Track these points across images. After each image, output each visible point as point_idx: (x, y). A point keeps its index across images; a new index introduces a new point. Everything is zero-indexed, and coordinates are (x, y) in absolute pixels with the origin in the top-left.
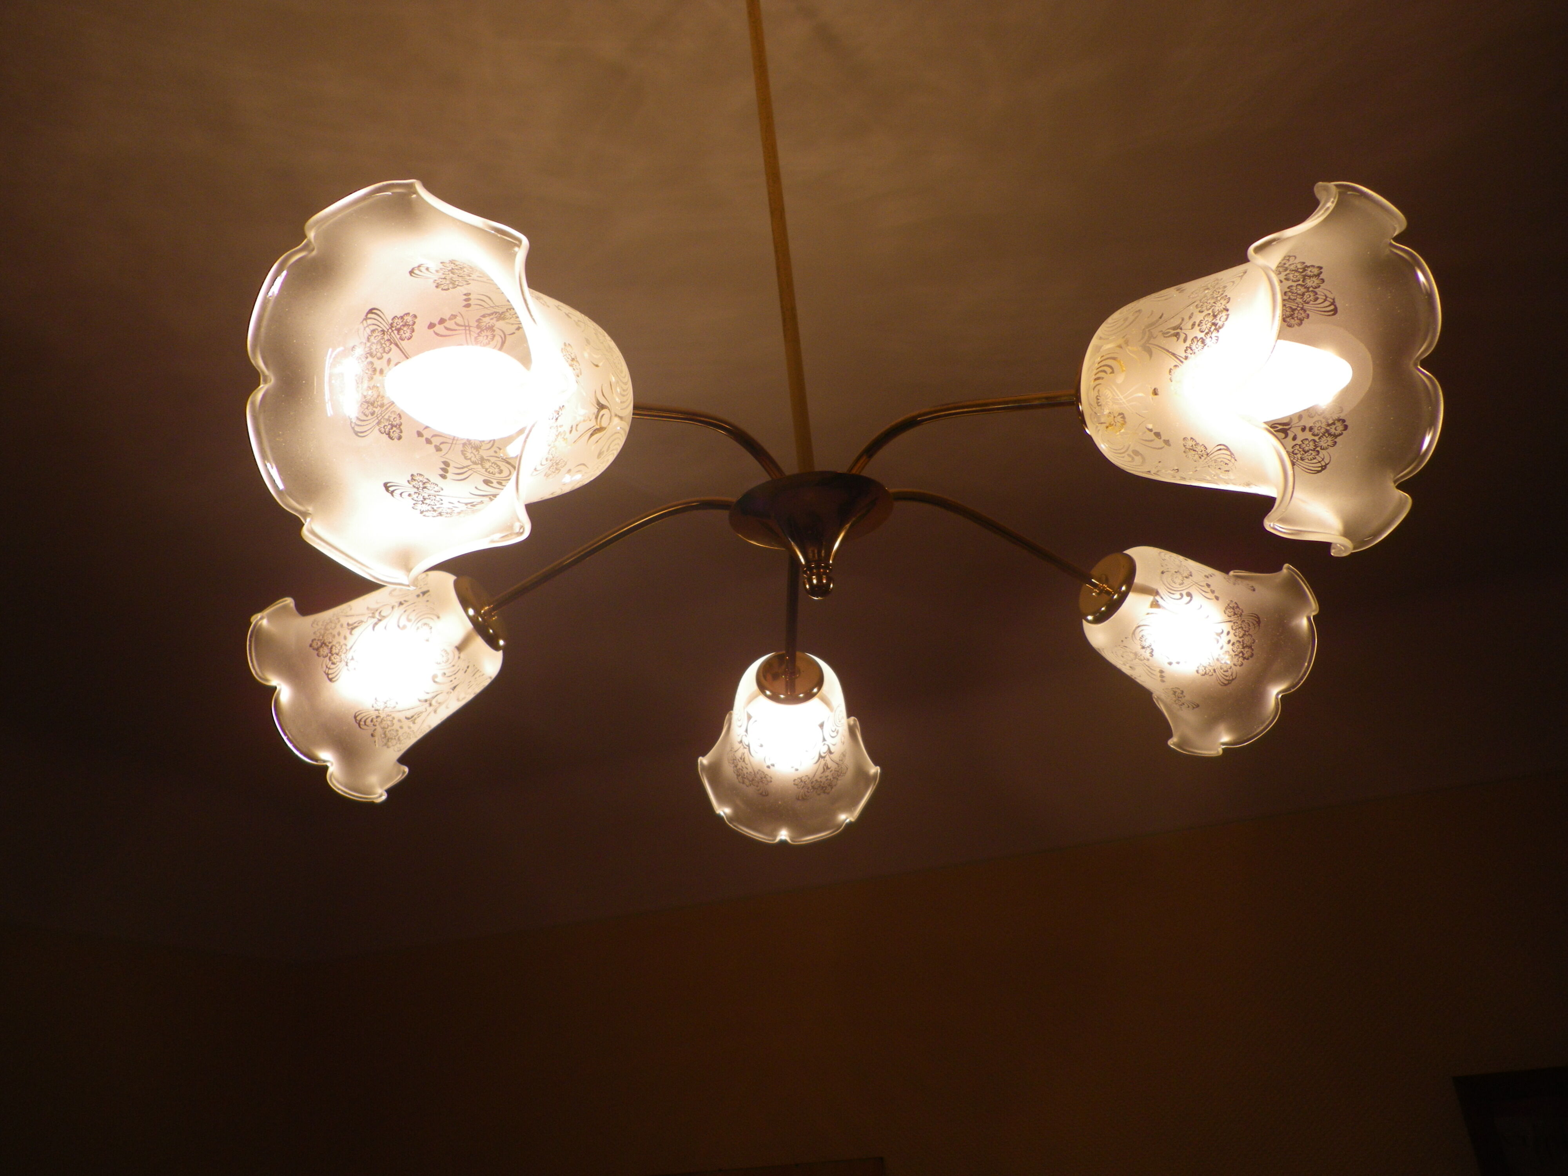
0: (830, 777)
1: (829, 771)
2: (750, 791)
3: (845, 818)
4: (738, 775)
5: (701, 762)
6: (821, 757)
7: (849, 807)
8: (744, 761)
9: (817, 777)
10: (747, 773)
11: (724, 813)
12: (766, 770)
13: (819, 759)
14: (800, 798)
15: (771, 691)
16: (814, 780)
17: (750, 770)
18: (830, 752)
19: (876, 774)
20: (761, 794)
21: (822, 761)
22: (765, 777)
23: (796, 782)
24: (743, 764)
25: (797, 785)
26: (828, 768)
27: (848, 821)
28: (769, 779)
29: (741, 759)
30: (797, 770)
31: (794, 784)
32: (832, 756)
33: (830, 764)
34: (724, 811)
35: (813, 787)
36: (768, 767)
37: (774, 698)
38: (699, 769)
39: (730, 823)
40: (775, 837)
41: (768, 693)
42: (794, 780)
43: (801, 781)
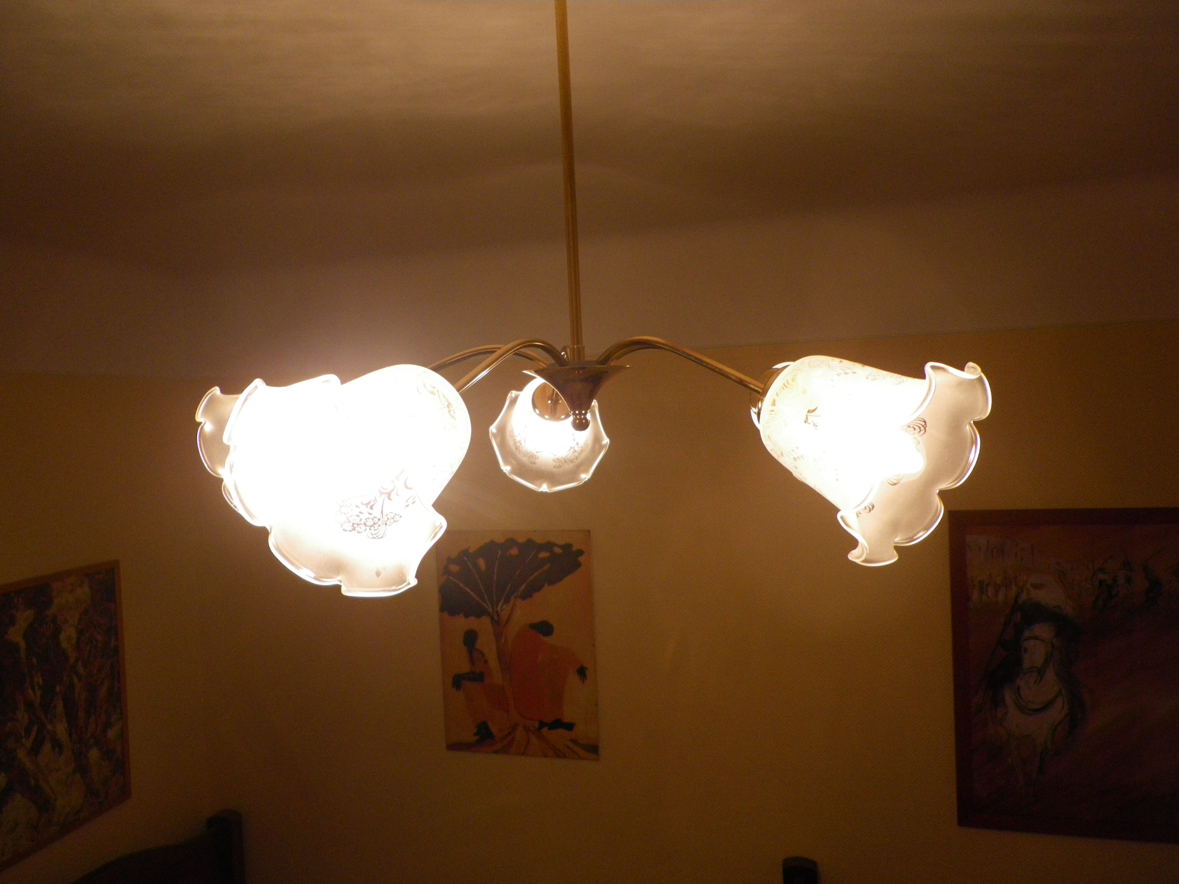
0: (577, 455)
1: (576, 453)
2: (525, 459)
3: (585, 477)
4: (516, 449)
5: (491, 430)
6: (571, 448)
7: (586, 471)
8: (521, 444)
9: (568, 457)
10: (523, 450)
11: (506, 470)
12: (535, 453)
13: (570, 449)
14: (557, 467)
15: (540, 411)
16: (567, 458)
17: (524, 449)
18: (578, 444)
19: (606, 444)
20: (531, 463)
21: (572, 450)
22: (534, 456)
23: (555, 460)
24: (520, 445)
25: (555, 461)
26: (575, 451)
27: (586, 479)
28: (537, 457)
29: (519, 442)
30: (555, 455)
31: (553, 461)
32: (579, 445)
33: (577, 449)
34: (506, 469)
35: (565, 462)
36: (537, 452)
37: (542, 415)
38: (490, 435)
39: (510, 475)
40: (540, 486)
41: (537, 411)
42: (553, 459)
43: (558, 459)
